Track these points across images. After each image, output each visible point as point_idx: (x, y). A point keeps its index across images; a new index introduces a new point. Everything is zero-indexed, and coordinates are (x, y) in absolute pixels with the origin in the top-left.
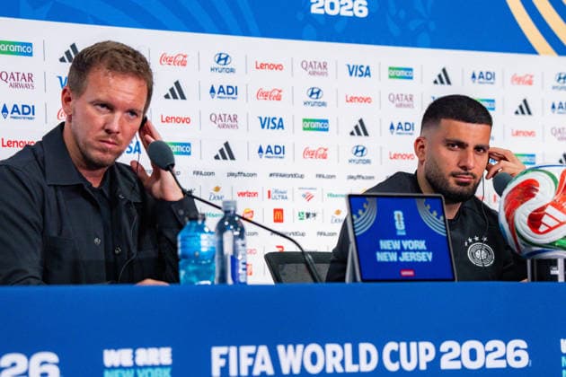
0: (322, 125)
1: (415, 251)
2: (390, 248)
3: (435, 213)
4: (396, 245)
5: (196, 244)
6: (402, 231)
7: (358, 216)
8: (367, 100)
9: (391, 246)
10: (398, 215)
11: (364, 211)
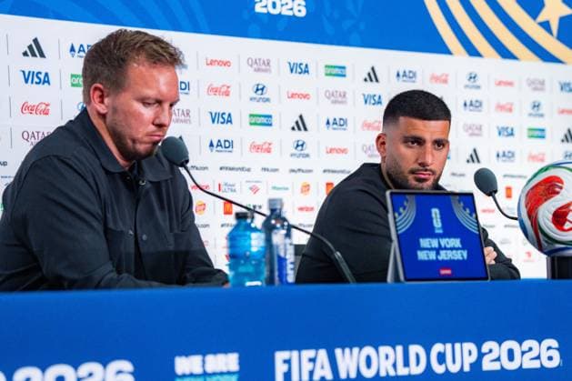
0: (266, 121)
1: (452, 249)
2: (429, 247)
3: (468, 211)
4: (435, 243)
5: (247, 244)
6: (439, 229)
7: (400, 214)
8: (306, 96)
9: (430, 244)
10: (435, 212)
11: (404, 208)
